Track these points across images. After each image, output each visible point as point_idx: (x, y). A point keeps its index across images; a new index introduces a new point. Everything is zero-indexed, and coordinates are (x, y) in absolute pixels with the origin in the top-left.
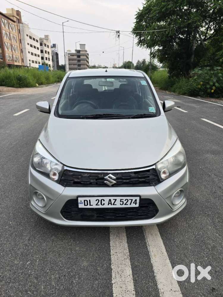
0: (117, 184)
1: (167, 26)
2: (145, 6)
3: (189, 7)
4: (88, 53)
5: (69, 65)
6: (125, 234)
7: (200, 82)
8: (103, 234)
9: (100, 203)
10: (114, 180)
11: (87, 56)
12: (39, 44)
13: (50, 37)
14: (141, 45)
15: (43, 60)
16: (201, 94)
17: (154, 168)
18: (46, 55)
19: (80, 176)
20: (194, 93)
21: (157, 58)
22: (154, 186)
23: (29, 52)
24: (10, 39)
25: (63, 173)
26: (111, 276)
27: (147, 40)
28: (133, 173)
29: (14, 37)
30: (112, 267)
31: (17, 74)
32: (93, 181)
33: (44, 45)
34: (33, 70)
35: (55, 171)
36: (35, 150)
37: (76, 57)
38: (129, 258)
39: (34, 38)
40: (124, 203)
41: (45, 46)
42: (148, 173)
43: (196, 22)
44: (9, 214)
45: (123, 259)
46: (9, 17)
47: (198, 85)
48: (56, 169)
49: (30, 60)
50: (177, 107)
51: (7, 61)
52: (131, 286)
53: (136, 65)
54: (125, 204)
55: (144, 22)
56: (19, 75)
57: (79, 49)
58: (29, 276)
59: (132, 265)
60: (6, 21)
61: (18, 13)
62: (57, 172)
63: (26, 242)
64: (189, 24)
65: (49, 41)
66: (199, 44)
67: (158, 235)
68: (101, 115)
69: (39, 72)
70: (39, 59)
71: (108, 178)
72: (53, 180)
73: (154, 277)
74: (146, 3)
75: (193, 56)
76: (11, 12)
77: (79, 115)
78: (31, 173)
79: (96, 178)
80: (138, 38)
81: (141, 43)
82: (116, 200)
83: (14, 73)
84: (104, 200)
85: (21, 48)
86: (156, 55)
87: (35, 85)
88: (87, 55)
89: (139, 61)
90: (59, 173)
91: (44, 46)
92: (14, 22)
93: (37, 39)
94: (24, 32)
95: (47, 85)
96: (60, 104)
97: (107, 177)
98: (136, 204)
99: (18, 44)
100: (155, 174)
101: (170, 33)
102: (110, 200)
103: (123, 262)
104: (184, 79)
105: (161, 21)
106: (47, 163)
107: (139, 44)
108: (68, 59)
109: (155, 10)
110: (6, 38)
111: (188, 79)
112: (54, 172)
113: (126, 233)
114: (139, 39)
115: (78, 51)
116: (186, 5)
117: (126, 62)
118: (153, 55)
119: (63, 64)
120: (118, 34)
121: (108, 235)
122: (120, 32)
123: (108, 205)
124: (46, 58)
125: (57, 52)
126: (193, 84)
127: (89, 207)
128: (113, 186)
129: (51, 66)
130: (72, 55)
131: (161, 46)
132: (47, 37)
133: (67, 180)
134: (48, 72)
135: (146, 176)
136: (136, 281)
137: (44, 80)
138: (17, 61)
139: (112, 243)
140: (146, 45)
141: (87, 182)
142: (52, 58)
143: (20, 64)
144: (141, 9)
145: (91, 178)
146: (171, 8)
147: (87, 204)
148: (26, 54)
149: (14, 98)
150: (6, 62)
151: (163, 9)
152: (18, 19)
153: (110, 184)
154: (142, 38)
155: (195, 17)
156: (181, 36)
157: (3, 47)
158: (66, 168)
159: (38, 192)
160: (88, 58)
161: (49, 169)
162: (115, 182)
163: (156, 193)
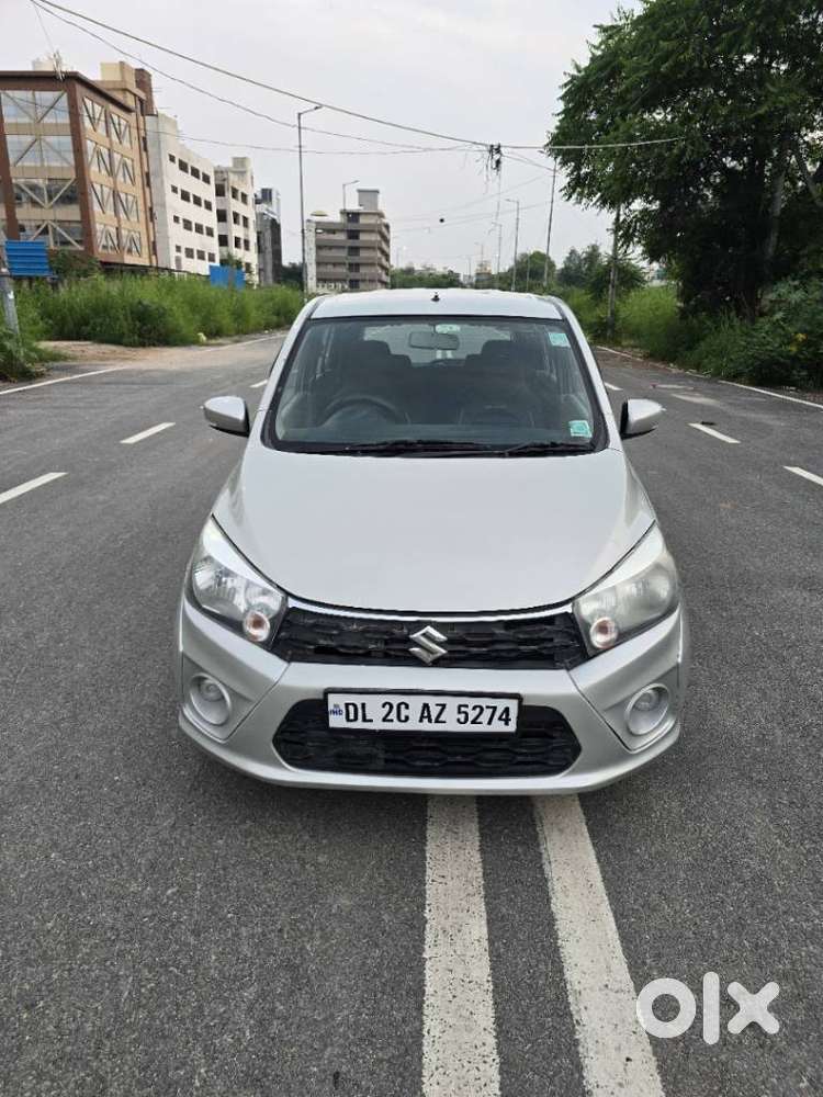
0: (450, 659)
1: (679, 127)
2: (599, 53)
3: (762, 56)
4: (385, 221)
5: (319, 264)
6: (474, 826)
7: (796, 333)
8: (407, 821)
9: (393, 715)
10: (440, 644)
11: (383, 233)
12: (212, 188)
13: (253, 166)
14: (581, 194)
15: (224, 249)
16: (796, 377)
17: (566, 613)
18: (237, 231)
19: (335, 628)
20: (770, 374)
21: (639, 242)
22: (568, 669)
23: (176, 219)
24: (111, 173)
25: (284, 620)
26: (423, 940)
27: (601, 176)
28: (501, 625)
29: (125, 165)
30: (427, 915)
31: (132, 296)
32: (373, 646)
33: (229, 194)
34: (190, 281)
35: (259, 613)
36: (198, 547)
37: (341, 237)
38: (483, 893)
39: (197, 167)
40: (471, 719)
41: (234, 196)
42: (548, 627)
43: (786, 110)
44: (111, 751)
45: (463, 895)
46: (110, 93)
47: (789, 344)
48: (265, 608)
49: (178, 249)
50: (703, 423)
51: (100, 249)
52: (481, 970)
53: (563, 266)
54: (474, 722)
55: (593, 114)
56: (140, 303)
57: (353, 206)
58: (173, 926)
59: (489, 913)
60: (98, 108)
61: (143, 79)
62: (267, 616)
63: (165, 835)
64: (759, 119)
65: (249, 180)
66: (799, 191)
67: (582, 835)
68: (411, 444)
69: (212, 292)
70: (212, 245)
71: (423, 639)
72: (252, 640)
73: (557, 949)
74: (601, 44)
75: (773, 238)
76: (115, 76)
77: (341, 442)
78: (186, 619)
79: (386, 637)
80: (569, 171)
81: (579, 190)
82: (444, 706)
83: (121, 294)
84: (407, 707)
85: (149, 205)
86: (635, 230)
87: (192, 339)
88: (384, 229)
89: (573, 252)
90: (271, 621)
91: (231, 196)
92: (127, 110)
93: (206, 172)
94: (162, 145)
95: (236, 338)
96: (280, 406)
97: (417, 636)
98: (507, 724)
99: (137, 191)
100: (573, 632)
101: (688, 153)
102: (426, 706)
103: (463, 902)
104: (736, 322)
105: (656, 108)
106: (234, 590)
107: (574, 191)
108: (313, 246)
109: (636, 70)
110: (97, 169)
111: (753, 321)
112: (257, 616)
113: (479, 823)
114: (572, 173)
115: (353, 216)
116: (751, 51)
117: (525, 255)
118: (624, 232)
119: (298, 260)
120: (496, 157)
121: (419, 825)
122: (502, 149)
123: (421, 721)
124: (237, 240)
125: (275, 217)
126: (769, 339)
127: (359, 725)
128: (438, 663)
129: (254, 267)
130: (330, 229)
131: (655, 199)
132: (240, 163)
133: (296, 640)
134: (243, 290)
135: (542, 635)
136: (499, 956)
137: (226, 321)
138: (134, 249)
139: (431, 849)
140: (599, 194)
141: (355, 647)
142: (256, 241)
143: (144, 261)
144: (585, 63)
145: (368, 635)
146: (692, 60)
147: (356, 719)
148: (165, 225)
149: (124, 383)
150: (96, 255)
151: (664, 66)
152: (141, 100)
153: (429, 658)
154: (584, 170)
155: (782, 92)
156: (730, 163)
157: (87, 200)
158: (292, 603)
159: (205, 679)
160: (387, 241)
161: (242, 608)
162: (444, 651)
163: (573, 690)
